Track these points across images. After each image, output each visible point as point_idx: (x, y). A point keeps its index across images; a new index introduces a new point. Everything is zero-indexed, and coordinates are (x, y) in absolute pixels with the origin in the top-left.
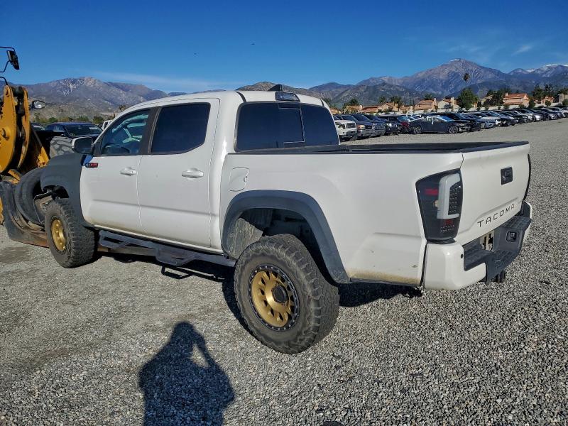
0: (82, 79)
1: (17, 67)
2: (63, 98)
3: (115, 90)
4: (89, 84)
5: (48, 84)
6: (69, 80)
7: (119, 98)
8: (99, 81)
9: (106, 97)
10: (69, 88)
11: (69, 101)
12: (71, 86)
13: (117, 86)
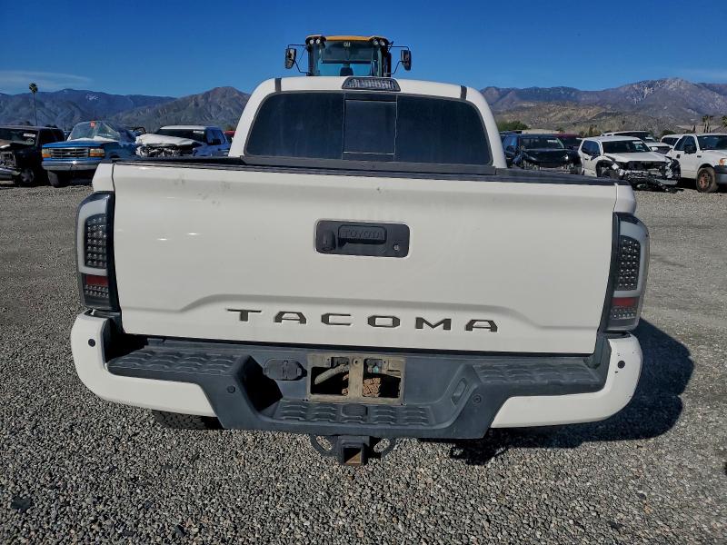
0: (663, 81)
1: (408, 68)
2: (632, 106)
3: (707, 94)
4: (671, 87)
5: (617, 89)
6: (645, 82)
7: (710, 105)
8: (687, 82)
9: (691, 104)
10: (643, 93)
11: (639, 110)
12: (646, 91)
13: (711, 88)
